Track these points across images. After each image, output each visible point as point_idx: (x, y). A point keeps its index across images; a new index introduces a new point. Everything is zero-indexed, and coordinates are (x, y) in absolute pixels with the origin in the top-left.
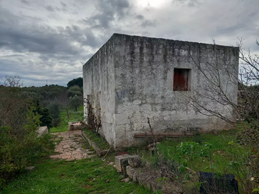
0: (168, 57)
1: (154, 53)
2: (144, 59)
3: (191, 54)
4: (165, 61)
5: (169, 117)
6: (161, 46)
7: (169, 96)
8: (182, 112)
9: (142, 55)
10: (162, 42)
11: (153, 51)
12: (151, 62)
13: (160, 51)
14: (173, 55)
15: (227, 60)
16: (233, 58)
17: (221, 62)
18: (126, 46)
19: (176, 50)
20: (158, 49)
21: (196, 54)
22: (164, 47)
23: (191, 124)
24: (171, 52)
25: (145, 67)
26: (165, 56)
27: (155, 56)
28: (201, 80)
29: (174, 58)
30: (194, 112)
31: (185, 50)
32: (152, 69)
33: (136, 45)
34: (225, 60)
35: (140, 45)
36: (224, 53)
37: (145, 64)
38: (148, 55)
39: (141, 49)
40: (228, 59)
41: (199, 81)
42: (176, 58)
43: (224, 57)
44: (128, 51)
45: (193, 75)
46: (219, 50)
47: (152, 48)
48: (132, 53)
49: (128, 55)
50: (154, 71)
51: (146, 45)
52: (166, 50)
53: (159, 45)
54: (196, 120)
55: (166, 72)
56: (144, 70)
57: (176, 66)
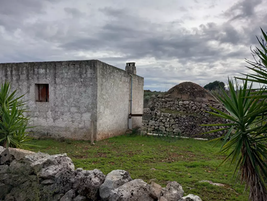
0: (30, 75)
1: (20, 74)
2: (14, 79)
3: (48, 71)
4: (28, 79)
5: (33, 122)
6: (25, 68)
7: (32, 106)
8: (42, 119)
9: (12, 76)
10: (26, 65)
11: (19, 73)
12: (18, 80)
13: (24, 72)
14: (34, 74)
15: (83, 74)
16: (89, 71)
17: (77, 76)
18: (3, 71)
19: (36, 70)
20: (22, 70)
21: (52, 71)
22: (27, 68)
23: (50, 130)
24: (32, 72)
25: (14, 85)
26: (28, 76)
27: (21, 76)
28: (57, 93)
29: (35, 76)
30: (52, 120)
31: (43, 69)
32: (19, 85)
33: (8, 69)
34: (81, 74)
35: (10, 69)
36: (80, 67)
37: (14, 82)
38: (16, 75)
39: (11, 71)
40: (84, 72)
41: (55, 93)
42: (36, 76)
43: (80, 71)
44: (4, 74)
45: (51, 89)
46: (75, 65)
47: (18, 70)
48: (6, 75)
49: (4, 76)
50: (20, 87)
51: (15, 69)
52: (28, 71)
53: (23, 67)
54: (54, 127)
55: (29, 87)
56: (14, 86)
57: (36, 82)
